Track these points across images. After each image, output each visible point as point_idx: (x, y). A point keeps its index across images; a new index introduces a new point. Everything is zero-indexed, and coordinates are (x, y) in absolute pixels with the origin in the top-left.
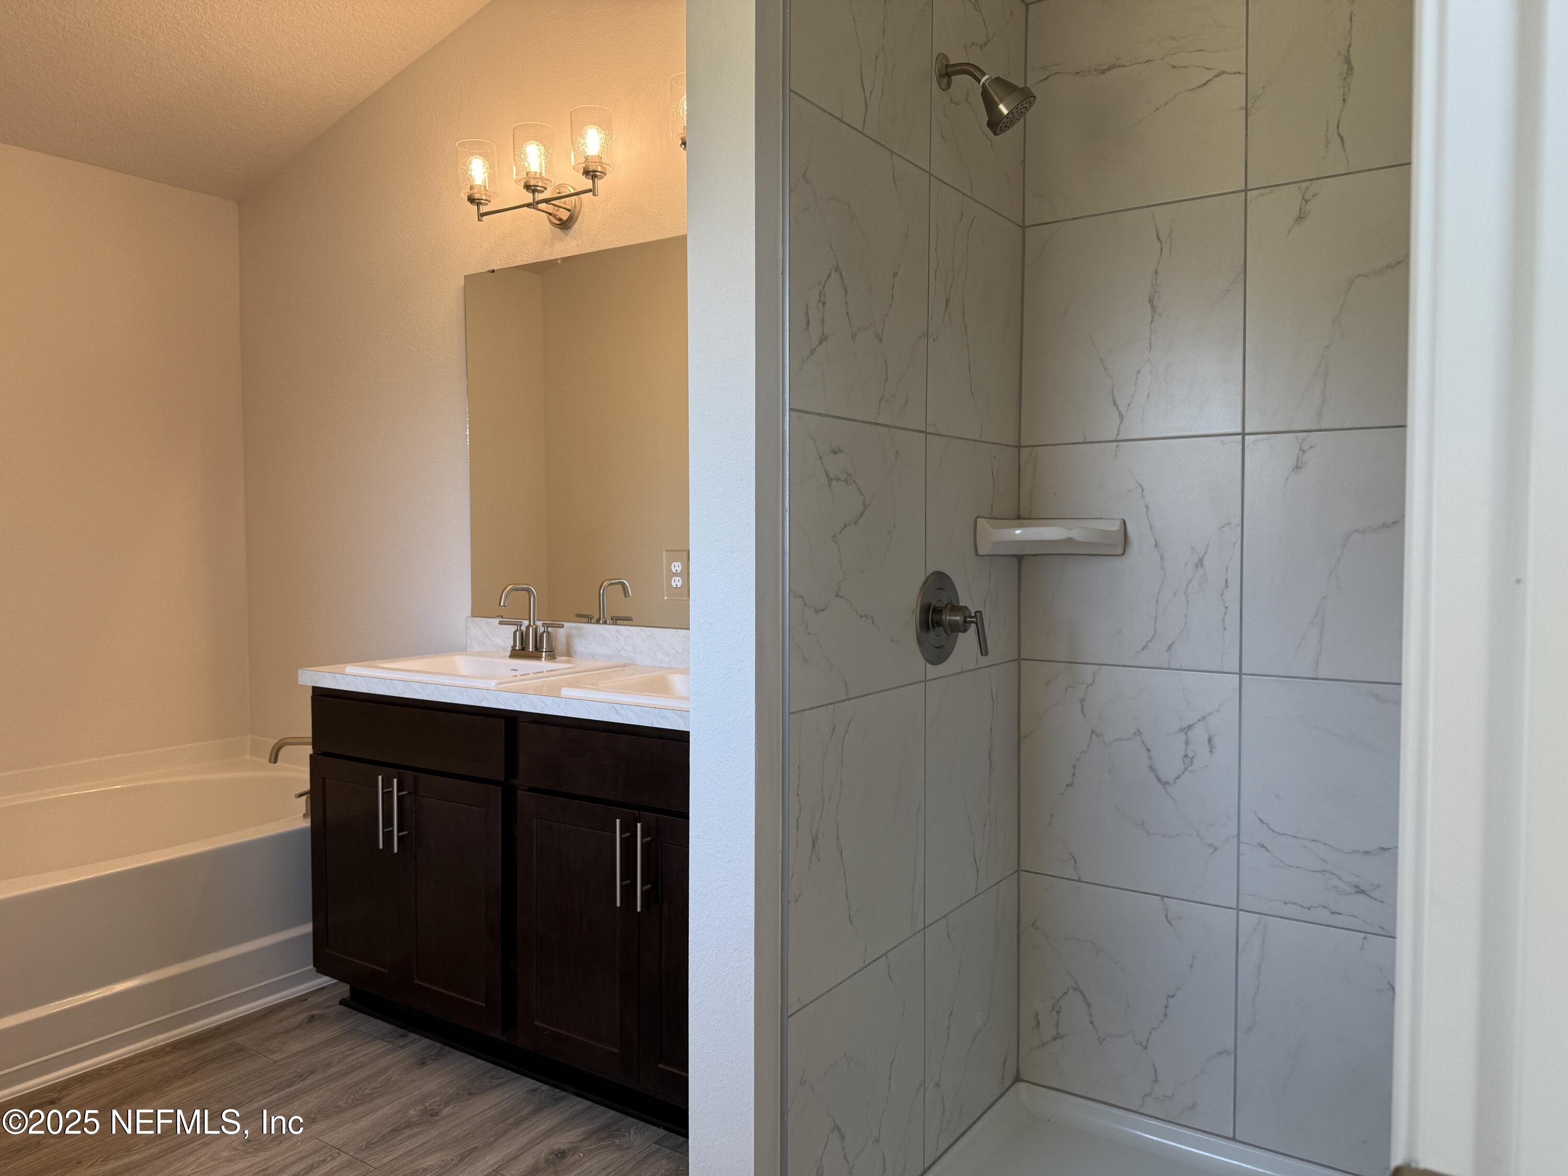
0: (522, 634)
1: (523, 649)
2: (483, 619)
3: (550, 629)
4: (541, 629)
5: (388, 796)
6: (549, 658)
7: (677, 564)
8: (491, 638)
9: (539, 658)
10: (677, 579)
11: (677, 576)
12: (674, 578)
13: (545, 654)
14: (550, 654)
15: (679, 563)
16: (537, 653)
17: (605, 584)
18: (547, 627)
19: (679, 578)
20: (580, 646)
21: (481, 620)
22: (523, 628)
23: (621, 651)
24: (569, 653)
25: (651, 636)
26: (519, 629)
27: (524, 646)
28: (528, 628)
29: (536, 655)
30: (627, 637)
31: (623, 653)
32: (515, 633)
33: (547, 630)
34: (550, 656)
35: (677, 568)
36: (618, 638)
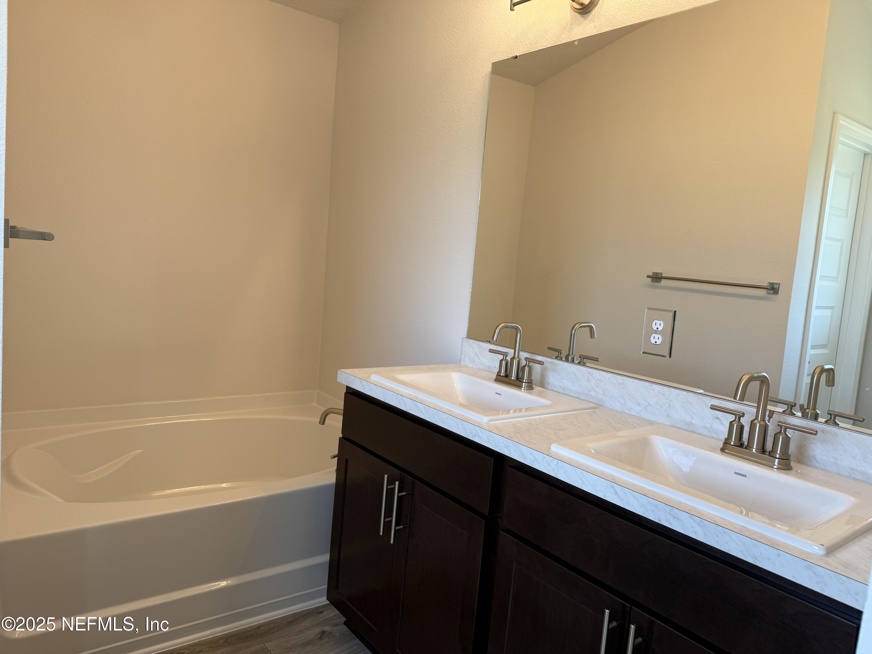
0: (507, 363)
1: (506, 376)
2: (476, 341)
3: (531, 364)
4: (523, 362)
5: (390, 492)
6: (528, 388)
7: (658, 322)
8: (480, 358)
9: (519, 387)
10: (657, 336)
11: (656, 333)
12: (654, 335)
13: (525, 385)
14: (529, 384)
15: (661, 322)
16: (518, 383)
17: (577, 326)
18: (529, 362)
19: (660, 336)
20: (552, 379)
21: (474, 342)
22: (509, 358)
23: (591, 391)
24: (542, 385)
25: (622, 384)
26: (505, 358)
27: (507, 373)
28: (512, 359)
29: (517, 383)
30: (599, 380)
31: (592, 393)
32: (501, 361)
33: (529, 364)
34: (528, 387)
35: (658, 326)
36: (589, 379)
